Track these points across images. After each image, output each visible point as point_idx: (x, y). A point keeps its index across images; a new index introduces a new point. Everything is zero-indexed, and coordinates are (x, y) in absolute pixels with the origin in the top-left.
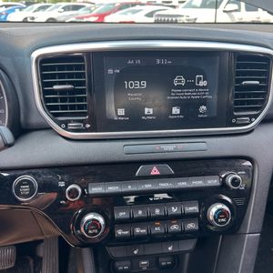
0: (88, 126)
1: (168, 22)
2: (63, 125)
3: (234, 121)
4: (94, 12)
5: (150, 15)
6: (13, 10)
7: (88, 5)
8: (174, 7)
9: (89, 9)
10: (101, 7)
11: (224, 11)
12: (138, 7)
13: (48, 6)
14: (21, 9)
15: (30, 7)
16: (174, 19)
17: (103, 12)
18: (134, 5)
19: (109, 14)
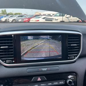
0: (14, 61)
1: (49, 20)
2: (4, 61)
3: (68, 58)
4: (27, 18)
5: (44, 18)
6: (3, 17)
7: (25, 16)
8: (51, 16)
9: (26, 17)
10: (29, 16)
11: (66, 17)
12: (40, 16)
13: (13, 16)
14: (5, 17)
15: (8, 16)
16: (51, 19)
17: (30, 17)
18: (39, 15)
19: (31, 18)
